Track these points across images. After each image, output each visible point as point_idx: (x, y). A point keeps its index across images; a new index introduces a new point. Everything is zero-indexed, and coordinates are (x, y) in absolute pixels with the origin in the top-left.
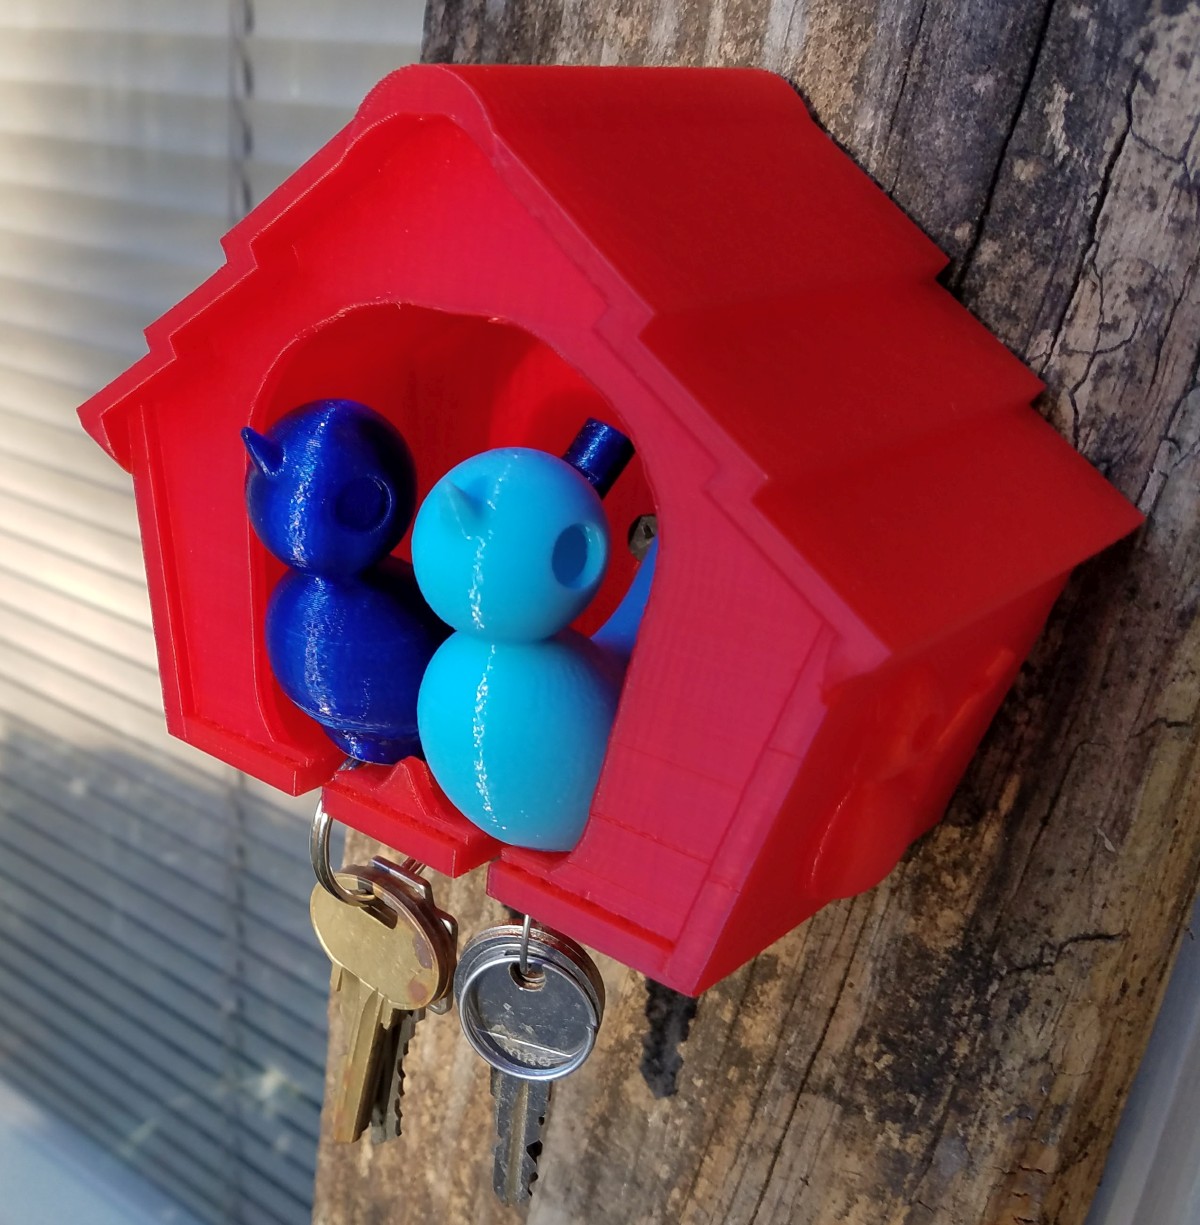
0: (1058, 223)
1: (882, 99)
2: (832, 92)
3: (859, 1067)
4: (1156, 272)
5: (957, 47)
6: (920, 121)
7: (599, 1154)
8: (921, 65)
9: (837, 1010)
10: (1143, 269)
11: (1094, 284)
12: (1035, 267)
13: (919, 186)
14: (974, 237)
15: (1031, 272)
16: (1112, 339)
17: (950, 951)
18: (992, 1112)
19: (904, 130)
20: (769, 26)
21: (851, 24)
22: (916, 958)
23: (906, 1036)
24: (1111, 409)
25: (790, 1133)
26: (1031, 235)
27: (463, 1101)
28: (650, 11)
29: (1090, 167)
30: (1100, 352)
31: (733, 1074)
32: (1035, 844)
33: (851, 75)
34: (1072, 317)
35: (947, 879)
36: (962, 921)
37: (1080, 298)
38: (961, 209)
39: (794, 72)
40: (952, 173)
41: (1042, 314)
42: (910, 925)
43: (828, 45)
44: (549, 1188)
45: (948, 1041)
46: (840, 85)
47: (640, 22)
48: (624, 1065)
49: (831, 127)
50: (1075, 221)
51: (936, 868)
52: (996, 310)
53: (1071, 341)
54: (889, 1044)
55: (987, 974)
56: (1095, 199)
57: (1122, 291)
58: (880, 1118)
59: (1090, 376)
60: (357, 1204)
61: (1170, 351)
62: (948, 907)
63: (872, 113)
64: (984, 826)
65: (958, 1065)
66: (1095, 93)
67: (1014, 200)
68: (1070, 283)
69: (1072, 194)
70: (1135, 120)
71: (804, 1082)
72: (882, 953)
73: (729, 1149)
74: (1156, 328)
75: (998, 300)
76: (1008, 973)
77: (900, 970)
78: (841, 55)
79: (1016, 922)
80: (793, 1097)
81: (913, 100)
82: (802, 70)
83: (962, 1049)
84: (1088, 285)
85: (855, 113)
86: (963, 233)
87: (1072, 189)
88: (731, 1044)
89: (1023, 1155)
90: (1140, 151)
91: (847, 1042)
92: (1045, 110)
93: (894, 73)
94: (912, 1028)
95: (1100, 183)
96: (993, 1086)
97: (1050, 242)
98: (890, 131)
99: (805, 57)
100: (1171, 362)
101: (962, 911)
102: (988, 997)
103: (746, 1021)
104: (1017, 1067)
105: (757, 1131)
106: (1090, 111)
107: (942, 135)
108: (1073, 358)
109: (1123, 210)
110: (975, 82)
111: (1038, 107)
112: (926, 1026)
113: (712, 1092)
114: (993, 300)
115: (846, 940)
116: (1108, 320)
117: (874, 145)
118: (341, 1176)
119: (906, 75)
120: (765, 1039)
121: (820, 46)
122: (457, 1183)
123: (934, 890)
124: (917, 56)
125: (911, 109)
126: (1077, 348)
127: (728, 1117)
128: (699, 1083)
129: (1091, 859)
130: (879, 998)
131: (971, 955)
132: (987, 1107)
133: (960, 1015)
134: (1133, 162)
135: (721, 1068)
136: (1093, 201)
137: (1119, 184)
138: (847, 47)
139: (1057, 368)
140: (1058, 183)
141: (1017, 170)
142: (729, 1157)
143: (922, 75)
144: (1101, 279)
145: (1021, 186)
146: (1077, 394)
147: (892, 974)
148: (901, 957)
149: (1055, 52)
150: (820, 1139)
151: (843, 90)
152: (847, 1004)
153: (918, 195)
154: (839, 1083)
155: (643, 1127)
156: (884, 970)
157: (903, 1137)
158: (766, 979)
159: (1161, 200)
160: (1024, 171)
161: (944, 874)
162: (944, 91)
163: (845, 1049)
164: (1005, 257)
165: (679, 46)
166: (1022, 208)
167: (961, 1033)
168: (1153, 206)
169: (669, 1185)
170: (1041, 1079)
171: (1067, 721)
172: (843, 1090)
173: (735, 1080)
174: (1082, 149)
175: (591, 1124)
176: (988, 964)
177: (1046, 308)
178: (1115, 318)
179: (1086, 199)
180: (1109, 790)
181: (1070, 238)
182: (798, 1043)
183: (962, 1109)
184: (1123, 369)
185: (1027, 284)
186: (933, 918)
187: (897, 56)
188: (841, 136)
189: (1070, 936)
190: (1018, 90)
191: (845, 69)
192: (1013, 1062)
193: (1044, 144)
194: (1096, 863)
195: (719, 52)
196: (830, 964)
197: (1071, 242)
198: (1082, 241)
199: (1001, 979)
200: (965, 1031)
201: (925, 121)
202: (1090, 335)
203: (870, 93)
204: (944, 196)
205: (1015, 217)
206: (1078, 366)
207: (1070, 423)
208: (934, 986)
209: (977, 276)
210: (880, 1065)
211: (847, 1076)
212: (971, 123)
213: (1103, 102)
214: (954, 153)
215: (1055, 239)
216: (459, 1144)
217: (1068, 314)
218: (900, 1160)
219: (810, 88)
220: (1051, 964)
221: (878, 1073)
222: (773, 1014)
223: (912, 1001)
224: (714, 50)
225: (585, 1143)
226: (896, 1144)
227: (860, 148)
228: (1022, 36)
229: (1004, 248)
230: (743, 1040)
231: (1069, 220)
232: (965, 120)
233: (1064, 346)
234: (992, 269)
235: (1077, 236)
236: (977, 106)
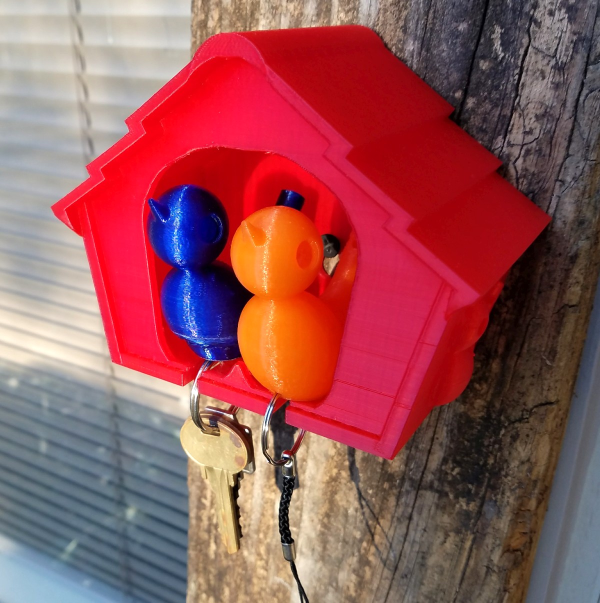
0: (501, 87)
1: (416, 36)
2: (392, 33)
4: (547, 107)
5: (449, 10)
6: (435, 45)
8: (433, 19)
9: (432, 450)
10: (542, 106)
11: (520, 114)
12: (492, 108)
13: (437, 74)
14: (464, 97)
15: (491, 110)
16: (530, 138)
17: (481, 418)
19: (428, 49)
20: (360, 5)
21: (399, 2)
24: (532, 169)
26: (490, 94)
27: (258, 515)
29: (514, 62)
30: (525, 144)
32: (515, 366)
33: (401, 26)
34: (512, 129)
35: (477, 386)
37: (514, 121)
38: (457, 84)
39: (374, 25)
40: (452, 68)
41: (497, 129)
43: (389, 12)
45: (484, 458)
46: (396, 30)
47: (298, 5)
48: (334, 488)
49: (394, 50)
50: (509, 86)
52: (477, 128)
53: (512, 139)
55: (499, 426)
57: (533, 116)
59: (521, 156)
61: (556, 141)
62: (478, 398)
63: (412, 42)
64: (491, 360)
66: (513, 28)
67: (480, 78)
68: (509, 114)
69: (506, 74)
70: (532, 40)
72: (450, 422)
74: (549, 131)
75: (477, 124)
78: (396, 16)
79: (510, 401)
81: (431, 35)
82: (378, 24)
84: (517, 115)
85: (404, 43)
86: (458, 94)
87: (506, 72)
88: (384, 472)
90: (536, 54)
92: (492, 37)
93: (421, 23)
95: (519, 69)
97: (498, 97)
98: (422, 50)
99: (379, 18)
100: (557, 147)
102: (500, 436)
106: (512, 37)
107: (446, 51)
108: (513, 147)
109: (531, 80)
110: (459, 26)
111: (488, 36)
114: (475, 124)
115: (433, 418)
116: (527, 130)
117: (415, 57)
119: (426, 25)
120: (399, 468)
121: (385, 13)
122: (259, 554)
123: (471, 391)
124: (431, 15)
125: (430, 40)
126: (515, 143)
129: (541, 370)
131: (491, 418)
133: (488, 446)
134: (533, 58)
135: (380, 484)
136: (517, 77)
137: (528, 69)
138: (398, 13)
139: (507, 152)
140: (500, 70)
141: (481, 65)
143: (434, 24)
144: (523, 111)
145: (483, 72)
146: (516, 164)
149: (493, 11)
151: (397, 33)
152: (436, 447)
153: (436, 78)
159: (547, 74)
160: (484, 65)
161: (475, 384)
162: (445, 31)
164: (478, 104)
165: (318, 15)
166: (485, 82)
168: (544, 78)
170: (527, 470)
173: (387, 488)
174: (510, 53)
177: (499, 126)
178: (531, 128)
179: (513, 76)
180: (546, 338)
181: (507, 94)
182: (415, 467)
184: (536, 151)
185: (489, 116)
187: (421, 16)
188: (398, 54)
189: (534, 405)
190: (479, 28)
191: (398, 23)
193: (492, 53)
194: (543, 371)
195: (338, 18)
196: (426, 430)
197: (508, 96)
198: (513, 96)
201: (437, 45)
202: (520, 137)
203: (410, 33)
204: (448, 78)
205: (481, 86)
206: (516, 152)
207: (514, 177)
208: (475, 434)
209: (467, 114)
211: (439, 480)
212: (458, 45)
213: (518, 33)
214: (451, 59)
215: (500, 95)
216: (258, 536)
217: (510, 128)
219: (382, 33)
220: (527, 418)
222: (402, 456)
223: (466, 442)
224: (335, 17)
225: (319, 526)
227: (408, 58)
228: (478, 4)
229: (477, 100)
230: (389, 470)
231: (506, 86)
232: (456, 43)
234: (473, 110)
235: (510, 93)
236: (460, 37)
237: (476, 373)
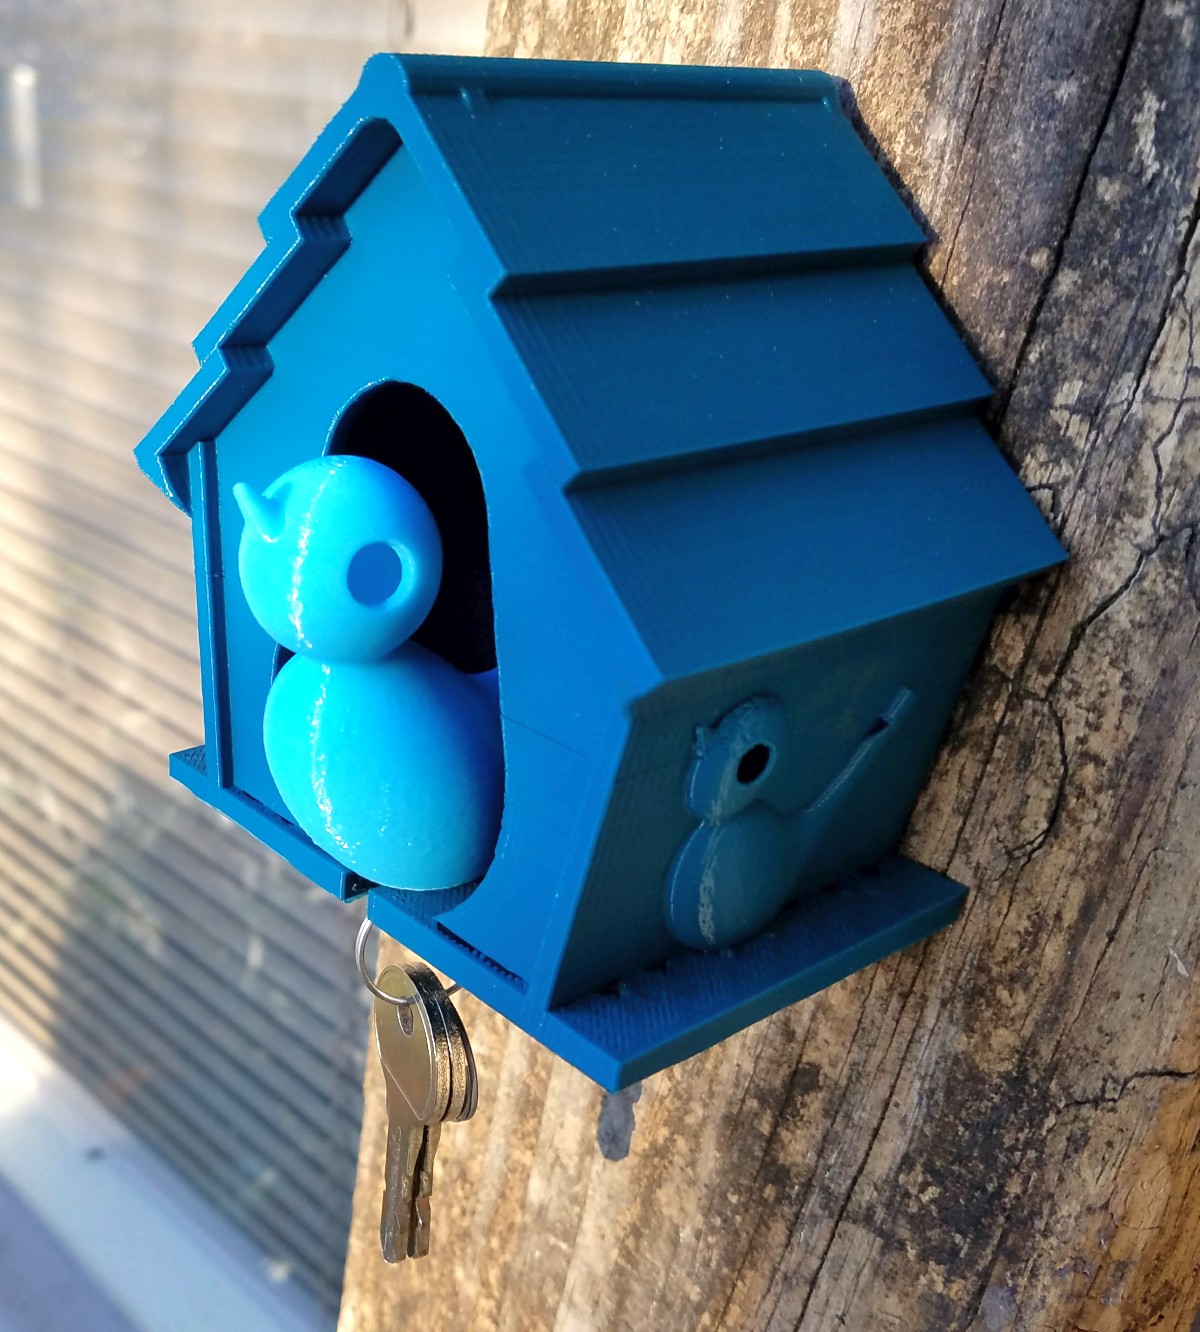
0: (1145, 250)
1: (956, 106)
2: (903, 98)
3: (903, 1197)
5: (1038, 50)
6: (996, 132)
7: (629, 1267)
8: (999, 68)
9: (881, 1132)
11: (1183, 322)
12: (1118, 301)
13: (993, 205)
14: (1053, 265)
15: (1112, 306)
17: (1005, 1076)
18: (1045, 1262)
19: (979, 143)
20: (838, 24)
21: (925, 22)
22: (966, 1080)
23: (953, 1167)
24: (1198, 467)
25: (827, 1264)
26: (1115, 263)
27: (494, 1196)
28: (715, 7)
29: (1182, 187)
30: (1188, 400)
31: (770, 1192)
32: (1099, 963)
33: (924, 79)
34: (1158, 359)
35: (1003, 994)
36: (1018, 1043)
37: (1167, 339)
38: (1039, 233)
39: (864, 76)
40: (1030, 191)
41: (1124, 355)
42: (961, 1043)
43: (900, 46)
44: (577, 1298)
45: (998, 1178)
46: (912, 90)
47: (704, 19)
48: (658, 1172)
50: (1164, 248)
51: (991, 981)
52: (1075, 347)
53: (1156, 385)
54: (936, 1176)
55: (1045, 1105)
56: (1187, 224)
58: (923, 1258)
59: (1175, 429)
60: (385, 1295)
62: (1003, 1026)
63: (945, 122)
64: (1045, 936)
65: (1009, 1206)
66: (1188, 101)
67: (1095, 222)
68: (1157, 320)
69: (1161, 218)
71: (843, 1208)
72: (931, 1071)
73: (763, 1276)
75: (1076, 337)
76: (1067, 1106)
77: (949, 1093)
78: (914, 57)
79: (1077, 1049)
80: (832, 1224)
81: (989, 108)
82: (873, 73)
83: (1014, 1188)
84: (1176, 323)
85: (926, 122)
86: (1040, 260)
87: (1161, 212)
88: (768, 1159)
89: (1079, 1315)
91: (890, 1169)
92: (1134, 121)
93: (969, 79)
94: (960, 1159)
95: (1192, 206)
96: (1046, 1233)
97: (1135, 273)
98: (964, 143)
99: (875, 59)
101: (1018, 1032)
102: (1044, 1133)
103: (785, 1135)
104: (1074, 1214)
105: (794, 1257)
106: (1183, 121)
107: (1020, 148)
108: (1157, 406)
110: (1058, 88)
111: (1125, 117)
112: (976, 1158)
113: (746, 1210)
114: (1072, 337)
115: (893, 1054)
117: (947, 158)
118: (371, 1264)
119: (982, 80)
120: (804, 1157)
121: (892, 46)
122: (485, 1284)
123: (988, 1005)
124: (995, 58)
125: (987, 119)
126: (1163, 394)
127: (762, 1240)
128: (734, 1199)
129: (1162, 983)
130: (925, 1122)
131: (1026, 1081)
132: (1040, 1256)
133: (1012, 1149)
135: (757, 1185)
136: (1184, 227)
138: (919, 48)
139: (1140, 416)
140: (1147, 205)
141: (1101, 189)
142: (763, 1284)
143: (999, 80)
144: (1191, 317)
145: (1104, 208)
146: (1161, 448)
147: (940, 1096)
148: (951, 1077)
149: (1145, 55)
150: (858, 1275)
151: (914, 97)
152: (891, 1125)
153: (992, 216)
154: (880, 1214)
155: (675, 1242)
156: (932, 1092)
157: (947, 1282)
158: (807, 1090)
160: (1108, 190)
161: (1000, 987)
162: (1023, 98)
163: (888, 1176)
164: (1085, 288)
165: (743, 46)
166: (1106, 232)
167: (1013, 1170)
169: (699, 1309)
170: (1099, 1231)
171: (1139, 824)
172: (884, 1221)
173: (771, 1199)
174: (1174, 165)
175: (622, 1234)
176: (1045, 1095)
177: (1129, 348)
179: (1176, 223)
180: (1184, 905)
181: (1157, 268)
182: (839, 1163)
183: (1013, 1257)
185: (1109, 319)
186: (986, 1037)
187: (973, 58)
189: (1136, 1070)
190: (1104, 98)
191: (917, 73)
192: (1068, 1208)
193: (1131, 160)
194: (1167, 988)
195: (784, 55)
196: (874, 1079)
197: (1158, 272)
198: (1171, 272)
199: (1059, 1112)
200: (1017, 1168)
201: (1001, 132)
202: (1178, 381)
203: (942, 101)
204: (1019, 218)
205: (1097, 244)
206: (1163, 416)
207: (1153, 480)
208: (985, 1113)
209: (1054, 310)
210: (925, 1198)
211: (888, 1206)
212: (1051, 135)
213: (1198, 112)
214: (1033, 169)
215: (1140, 269)
216: (489, 1241)
217: (1154, 355)
218: (943, 1306)
219: (880, 94)
220: (1114, 1100)
221: (922, 1207)
222: (813, 1131)
223: (961, 1129)
224: (780, 51)
225: (615, 1253)
226: (939, 1288)
227: (931, 161)
228: (1110, 35)
229: (1084, 278)
230: (781, 1156)
231: (1157, 247)
232: (1046, 131)
233: (1147, 393)
234: (1070, 301)
235: (1165, 266)
236: (1059, 116)
237: (1005, 961)
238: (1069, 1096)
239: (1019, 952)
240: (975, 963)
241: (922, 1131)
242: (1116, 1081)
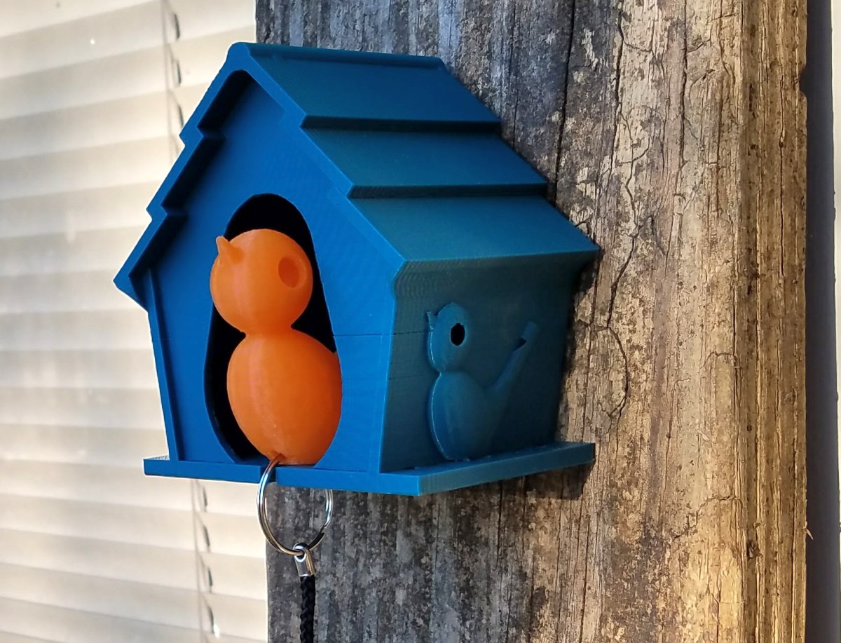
0: (600, 99)
1: (503, 59)
2: (477, 63)
4: (652, 110)
5: (534, 23)
6: (523, 65)
8: (519, 37)
9: (586, 610)
10: (646, 110)
11: (624, 125)
12: (594, 125)
13: (529, 99)
14: (562, 119)
15: (592, 129)
16: (640, 150)
17: (640, 541)
19: (516, 73)
20: (440, 37)
21: (481, 25)
22: (621, 553)
23: (628, 610)
24: (648, 188)
26: (589, 109)
29: (609, 66)
30: (635, 159)
32: (667, 453)
33: (485, 51)
34: (618, 146)
35: (626, 494)
36: (640, 519)
37: (619, 135)
38: (552, 105)
40: (544, 88)
41: (602, 149)
42: (613, 533)
43: (471, 39)
45: (651, 603)
46: (481, 58)
50: (608, 95)
51: (619, 490)
52: (581, 153)
53: (620, 158)
54: (620, 621)
55: (662, 547)
56: (615, 81)
57: (638, 125)
59: (633, 173)
61: (667, 148)
62: (631, 512)
63: (499, 68)
64: (638, 453)
65: (661, 618)
66: (603, 28)
67: (576, 93)
68: (613, 128)
69: (603, 82)
70: (625, 36)
72: (602, 558)
74: (659, 138)
75: (579, 146)
76: (673, 541)
77: (614, 565)
78: (479, 42)
79: (669, 506)
81: (518, 56)
82: (461, 56)
83: (661, 605)
84: (621, 127)
85: (490, 70)
86: (556, 118)
87: (603, 79)
90: (630, 51)
91: (596, 629)
92: (583, 43)
93: (506, 44)
94: (629, 603)
95: (615, 72)
96: (684, 623)
97: (599, 110)
98: (509, 75)
99: (461, 48)
100: (670, 154)
101: (639, 512)
102: (666, 563)
106: (603, 38)
107: (536, 70)
108: (623, 167)
109: (629, 83)
110: (546, 38)
111: (578, 43)
112: (637, 598)
114: (578, 149)
115: (580, 559)
116: (635, 142)
117: (503, 84)
119: (512, 44)
121: (467, 40)
123: (621, 505)
124: (516, 33)
125: (518, 61)
126: (624, 161)
129: (699, 450)
130: (606, 590)
131: (650, 538)
133: (653, 582)
134: (628, 58)
136: (614, 83)
137: (624, 71)
138: (481, 38)
139: (616, 174)
140: (596, 78)
141: (575, 78)
143: (520, 42)
144: (627, 121)
145: (579, 85)
146: (629, 186)
147: (610, 570)
148: (614, 556)
149: (581, 13)
151: (483, 61)
152: (590, 603)
153: (530, 104)
156: (605, 570)
158: (541, 606)
159: (646, 73)
160: (579, 77)
161: (624, 492)
162: (532, 47)
163: (595, 635)
164: (578, 124)
166: (582, 96)
167: (657, 594)
168: (643, 77)
171: (665, 372)
174: (604, 58)
176: (661, 541)
177: (604, 145)
178: (638, 139)
179: (610, 83)
180: (697, 404)
181: (608, 104)
184: (648, 165)
185: (592, 135)
186: (624, 523)
187: (506, 35)
188: (486, 84)
189: (700, 504)
190: (568, 37)
191: (482, 49)
192: (690, 602)
193: (585, 60)
194: (702, 451)
197: (608, 106)
198: (614, 104)
199: (670, 547)
200: (659, 591)
201: (525, 65)
202: (629, 152)
203: (496, 58)
204: (542, 101)
205: (579, 102)
206: (627, 171)
207: (629, 202)
208: (635, 568)
209: (567, 139)
212: (548, 59)
213: (608, 31)
214: (543, 78)
215: (600, 108)
217: (615, 144)
219: (466, 64)
220: (695, 526)
222: (549, 630)
223: (626, 584)
228: (564, 9)
229: (576, 119)
231: (605, 96)
232: (545, 58)
233: (617, 162)
234: (573, 132)
235: (610, 103)
236: (550, 50)
237: (623, 476)
238: (672, 535)
239: (628, 467)
240: (608, 483)
241: (606, 596)
242: (693, 515)
